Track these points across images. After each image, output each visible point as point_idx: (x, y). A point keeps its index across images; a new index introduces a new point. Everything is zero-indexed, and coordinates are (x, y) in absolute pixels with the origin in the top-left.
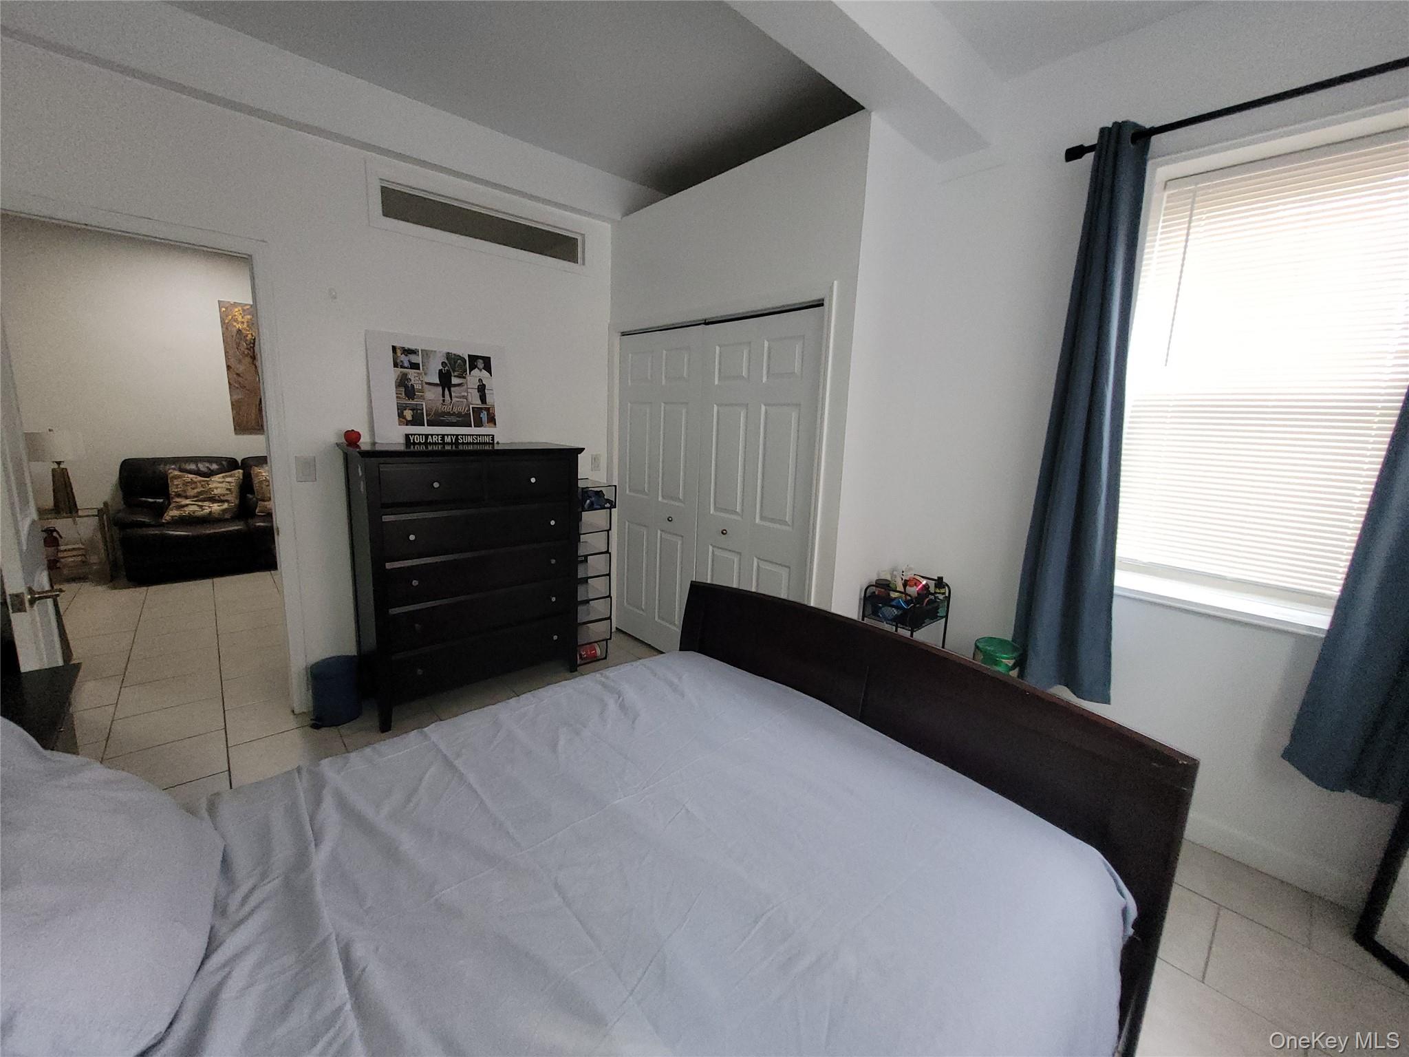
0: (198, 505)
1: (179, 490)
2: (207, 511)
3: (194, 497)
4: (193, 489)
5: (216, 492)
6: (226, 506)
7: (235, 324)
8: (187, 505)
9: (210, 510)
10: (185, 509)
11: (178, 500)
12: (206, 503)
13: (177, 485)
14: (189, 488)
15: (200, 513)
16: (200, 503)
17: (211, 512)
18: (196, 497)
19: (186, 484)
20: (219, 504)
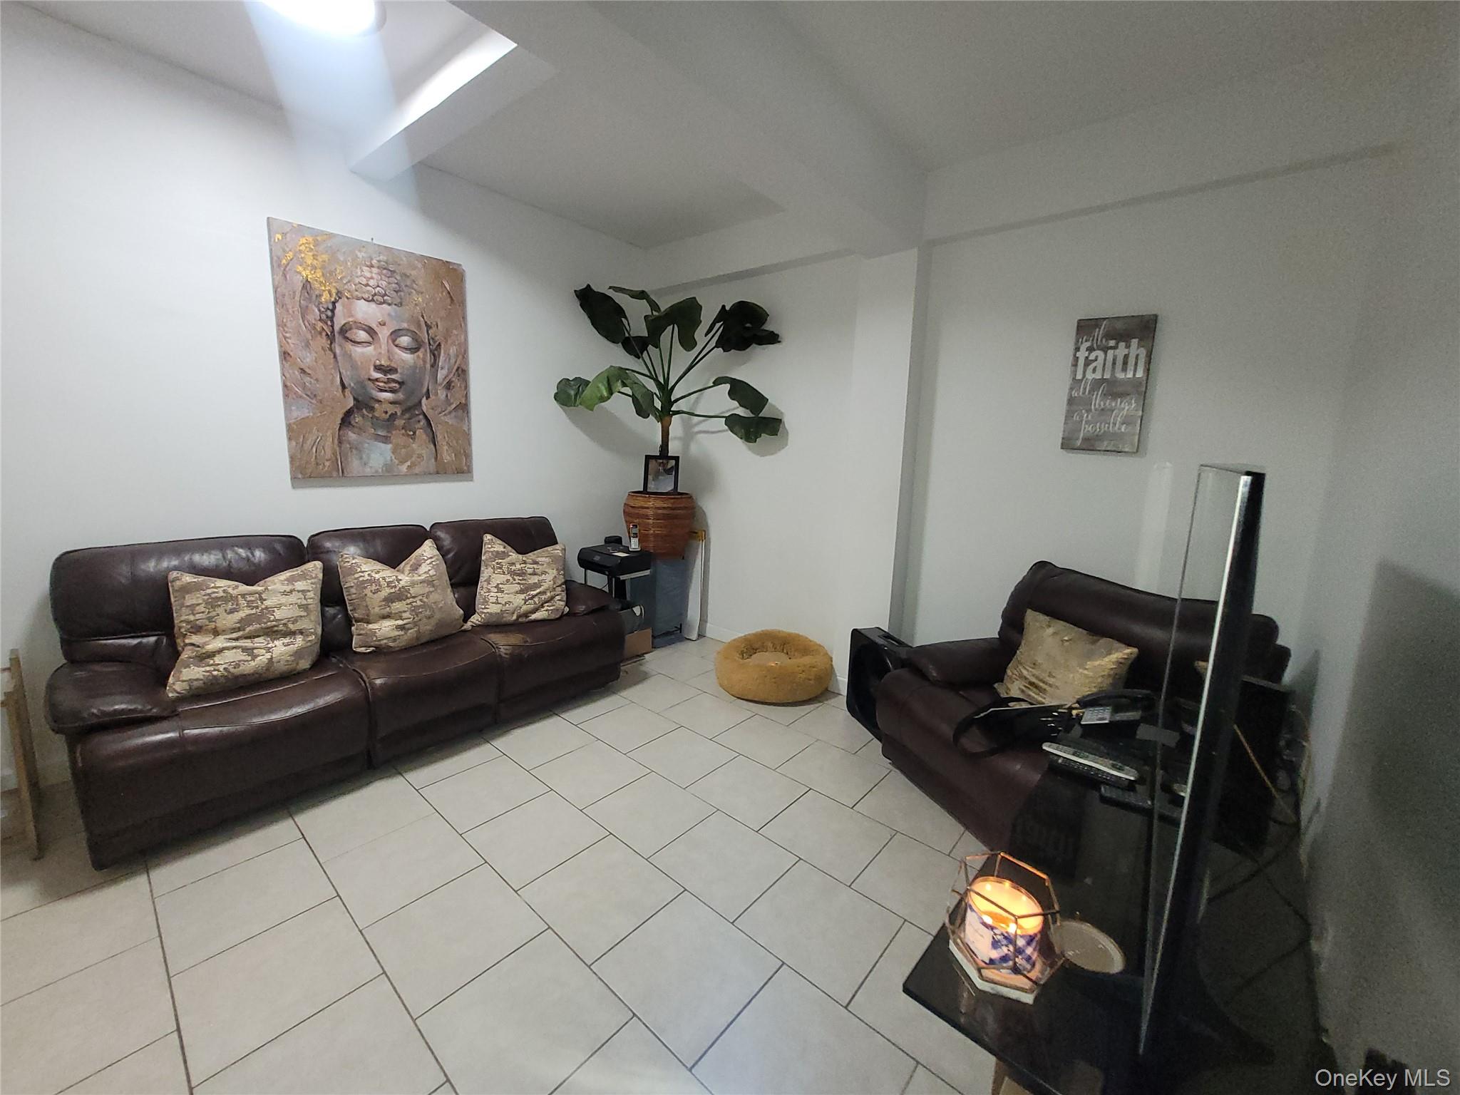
0: (245, 650)
1: (198, 616)
2: (263, 659)
3: (234, 630)
4: (231, 612)
5: (278, 614)
6: (299, 641)
7: (300, 269)
8: (221, 651)
9: (268, 656)
10: (217, 659)
11: (195, 639)
12: (260, 641)
13: (192, 607)
14: (220, 610)
15: (250, 666)
16: (247, 643)
17: (272, 658)
18: (239, 629)
19: (213, 603)
20: (287, 640)
